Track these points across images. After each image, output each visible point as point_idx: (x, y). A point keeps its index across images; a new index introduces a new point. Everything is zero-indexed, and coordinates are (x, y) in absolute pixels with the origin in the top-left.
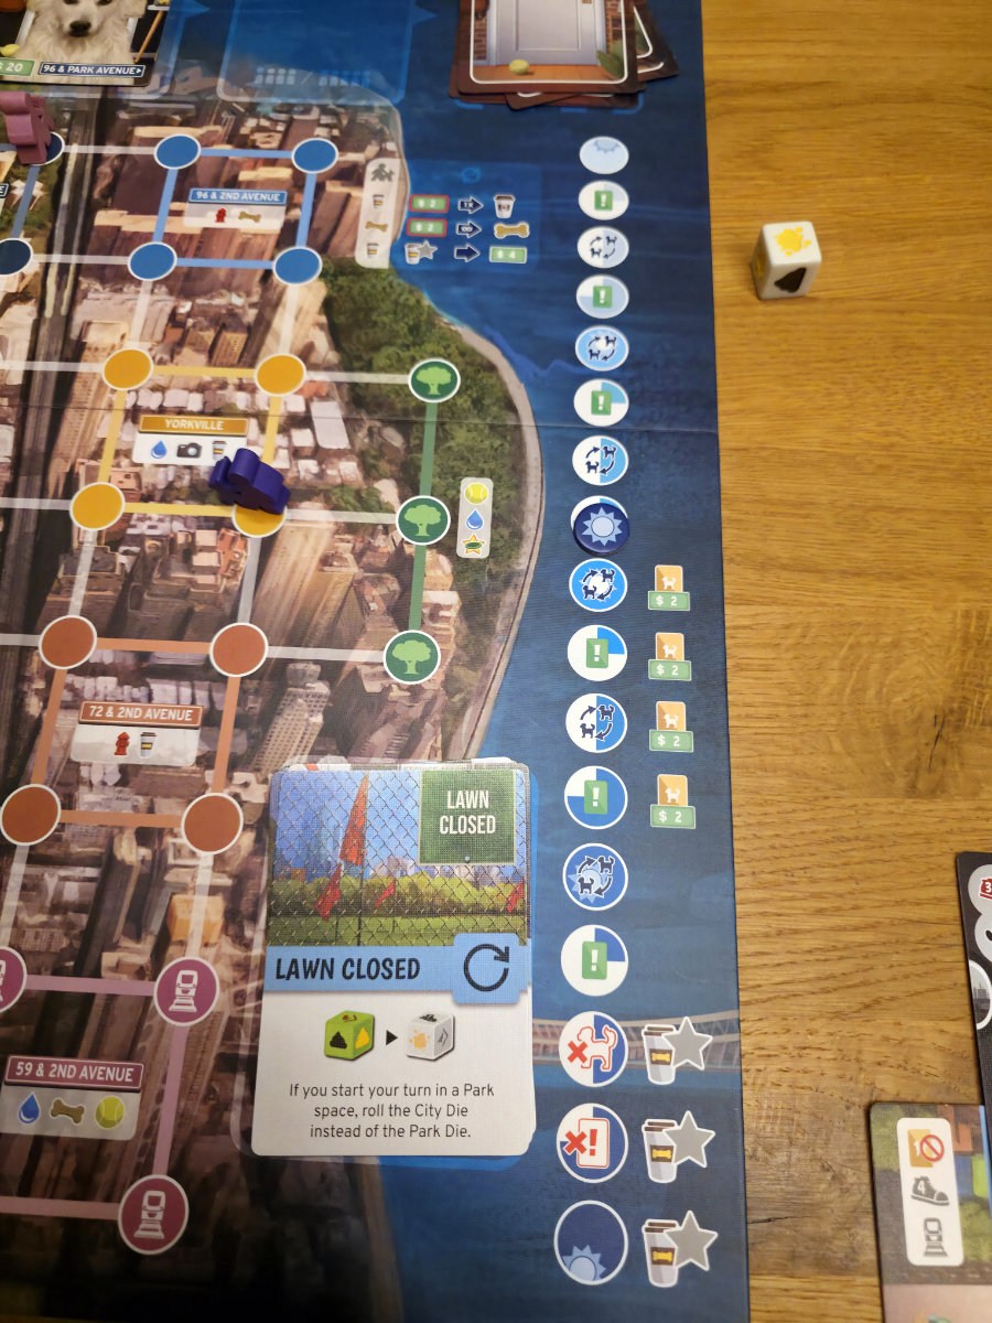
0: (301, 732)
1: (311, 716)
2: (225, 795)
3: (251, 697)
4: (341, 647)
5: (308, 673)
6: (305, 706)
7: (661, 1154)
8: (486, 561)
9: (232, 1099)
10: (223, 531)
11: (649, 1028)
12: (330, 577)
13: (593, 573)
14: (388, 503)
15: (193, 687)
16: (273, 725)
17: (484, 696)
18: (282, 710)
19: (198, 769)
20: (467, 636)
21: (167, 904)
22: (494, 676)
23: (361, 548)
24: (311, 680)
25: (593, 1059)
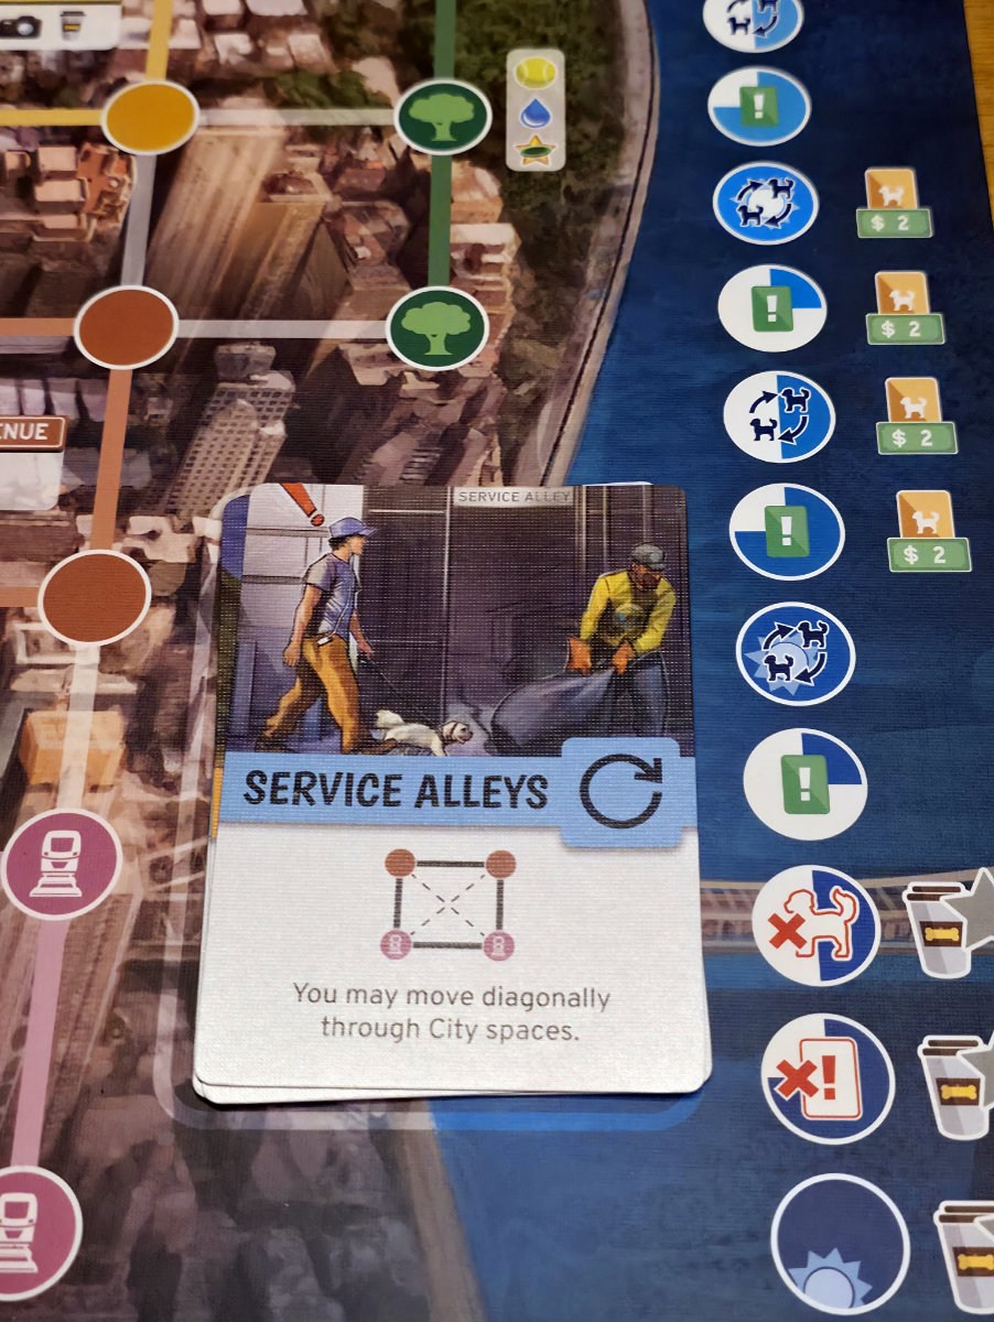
0: (247, 451)
1: (264, 426)
2: (115, 551)
3: (154, 400)
4: (308, 316)
5: (251, 360)
6: (251, 410)
8: (561, 174)
9: (154, 1036)
10: (87, 146)
12: (284, 210)
13: (755, 186)
14: (379, 94)
15: (46, 388)
16: (196, 442)
17: (572, 385)
18: (209, 417)
19: (64, 513)
20: (534, 292)
21: (18, 726)
22: (589, 352)
23: (335, 163)
24: (260, 369)
25: (817, 941)
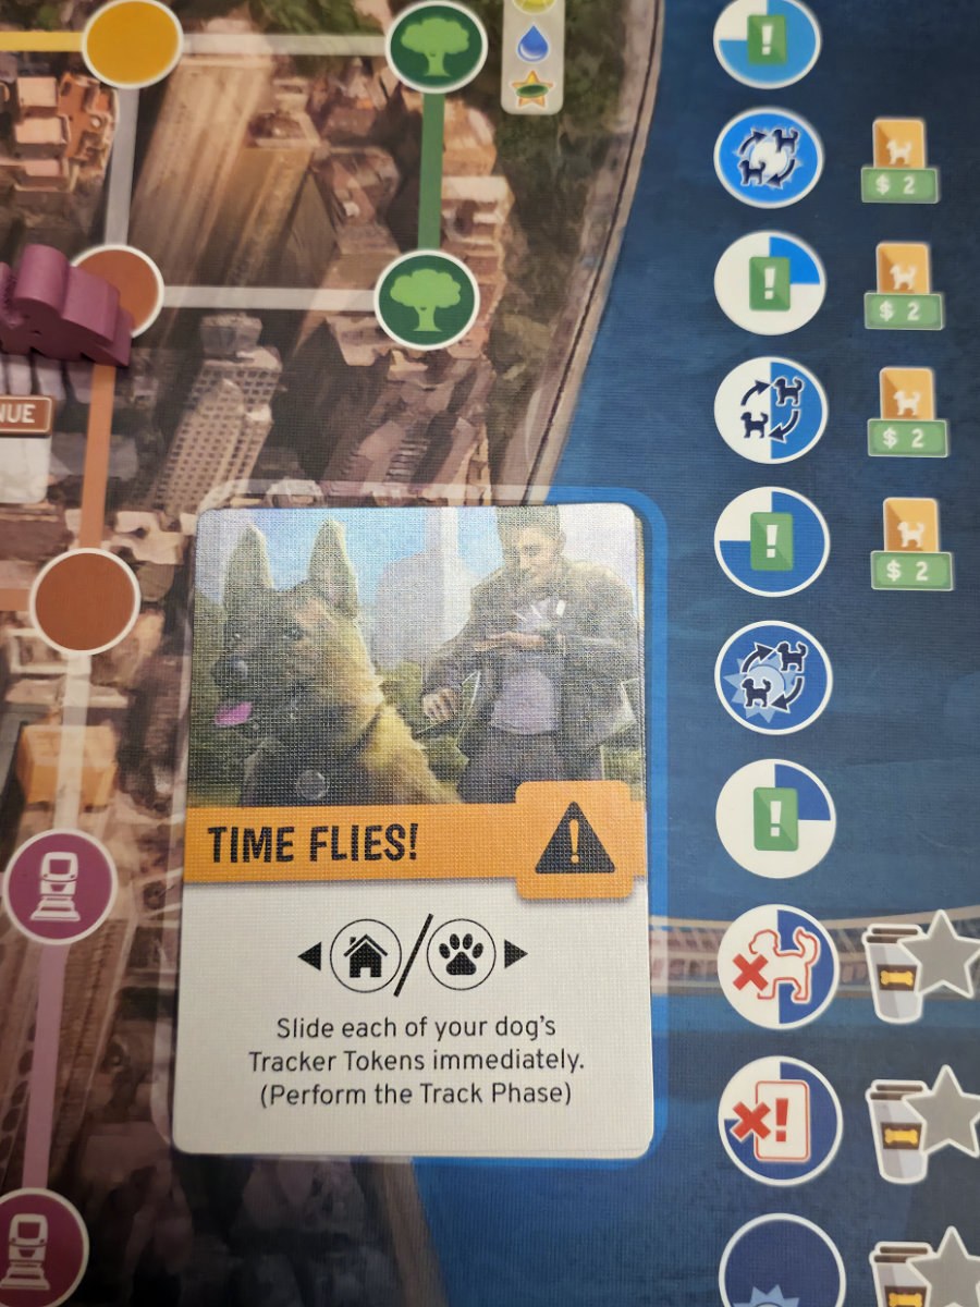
0: (234, 439)
1: (250, 410)
2: (104, 551)
3: (139, 379)
4: (294, 281)
5: (239, 332)
6: (237, 393)
7: (900, 1136)
8: (557, 118)
9: (151, 1063)
10: (67, 77)
11: (876, 931)
12: (269, 157)
13: (759, 136)
14: (370, 17)
15: (32, 363)
16: (183, 428)
17: (562, 368)
18: (196, 399)
19: (53, 507)
20: (527, 259)
21: (14, 740)
22: (580, 330)
23: (323, 102)
24: (245, 345)
25: (778, 983)
